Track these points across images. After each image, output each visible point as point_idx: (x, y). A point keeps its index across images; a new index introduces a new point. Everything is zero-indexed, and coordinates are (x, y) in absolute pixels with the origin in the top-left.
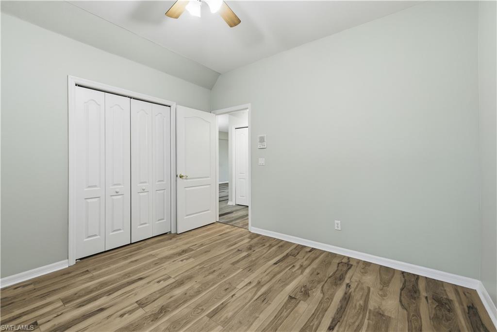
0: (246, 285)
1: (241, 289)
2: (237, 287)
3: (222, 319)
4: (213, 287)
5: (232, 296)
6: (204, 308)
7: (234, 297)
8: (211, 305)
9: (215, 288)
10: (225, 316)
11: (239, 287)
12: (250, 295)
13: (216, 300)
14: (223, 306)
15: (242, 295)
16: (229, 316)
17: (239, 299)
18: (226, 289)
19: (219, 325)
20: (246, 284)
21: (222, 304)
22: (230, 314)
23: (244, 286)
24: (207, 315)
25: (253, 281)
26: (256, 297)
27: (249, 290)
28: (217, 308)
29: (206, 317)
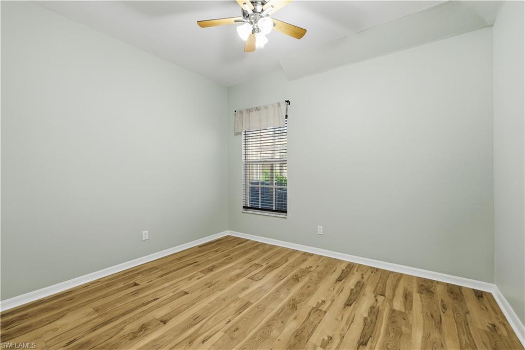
0: (210, 337)
1: (218, 331)
2: (223, 333)
3: (239, 302)
4: (254, 331)
5: (230, 321)
6: (256, 309)
7: (228, 321)
8: (251, 311)
9: (251, 331)
10: (237, 304)
11: (220, 334)
12: (210, 323)
13: (247, 317)
14: (239, 311)
15: (219, 322)
16: (234, 303)
17: (223, 318)
18: (237, 329)
19: (242, 298)
20: (211, 339)
21: (240, 313)
22: (232, 305)
23: (213, 335)
24: (252, 304)
25: (199, 344)
26: (204, 321)
27: (208, 330)
28: (244, 309)
29: (253, 302)
